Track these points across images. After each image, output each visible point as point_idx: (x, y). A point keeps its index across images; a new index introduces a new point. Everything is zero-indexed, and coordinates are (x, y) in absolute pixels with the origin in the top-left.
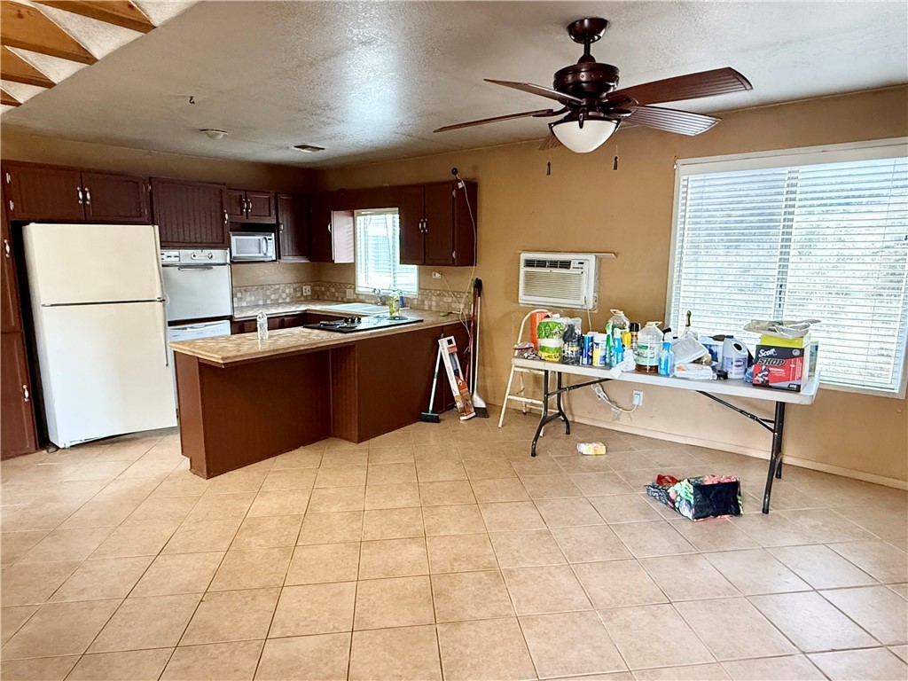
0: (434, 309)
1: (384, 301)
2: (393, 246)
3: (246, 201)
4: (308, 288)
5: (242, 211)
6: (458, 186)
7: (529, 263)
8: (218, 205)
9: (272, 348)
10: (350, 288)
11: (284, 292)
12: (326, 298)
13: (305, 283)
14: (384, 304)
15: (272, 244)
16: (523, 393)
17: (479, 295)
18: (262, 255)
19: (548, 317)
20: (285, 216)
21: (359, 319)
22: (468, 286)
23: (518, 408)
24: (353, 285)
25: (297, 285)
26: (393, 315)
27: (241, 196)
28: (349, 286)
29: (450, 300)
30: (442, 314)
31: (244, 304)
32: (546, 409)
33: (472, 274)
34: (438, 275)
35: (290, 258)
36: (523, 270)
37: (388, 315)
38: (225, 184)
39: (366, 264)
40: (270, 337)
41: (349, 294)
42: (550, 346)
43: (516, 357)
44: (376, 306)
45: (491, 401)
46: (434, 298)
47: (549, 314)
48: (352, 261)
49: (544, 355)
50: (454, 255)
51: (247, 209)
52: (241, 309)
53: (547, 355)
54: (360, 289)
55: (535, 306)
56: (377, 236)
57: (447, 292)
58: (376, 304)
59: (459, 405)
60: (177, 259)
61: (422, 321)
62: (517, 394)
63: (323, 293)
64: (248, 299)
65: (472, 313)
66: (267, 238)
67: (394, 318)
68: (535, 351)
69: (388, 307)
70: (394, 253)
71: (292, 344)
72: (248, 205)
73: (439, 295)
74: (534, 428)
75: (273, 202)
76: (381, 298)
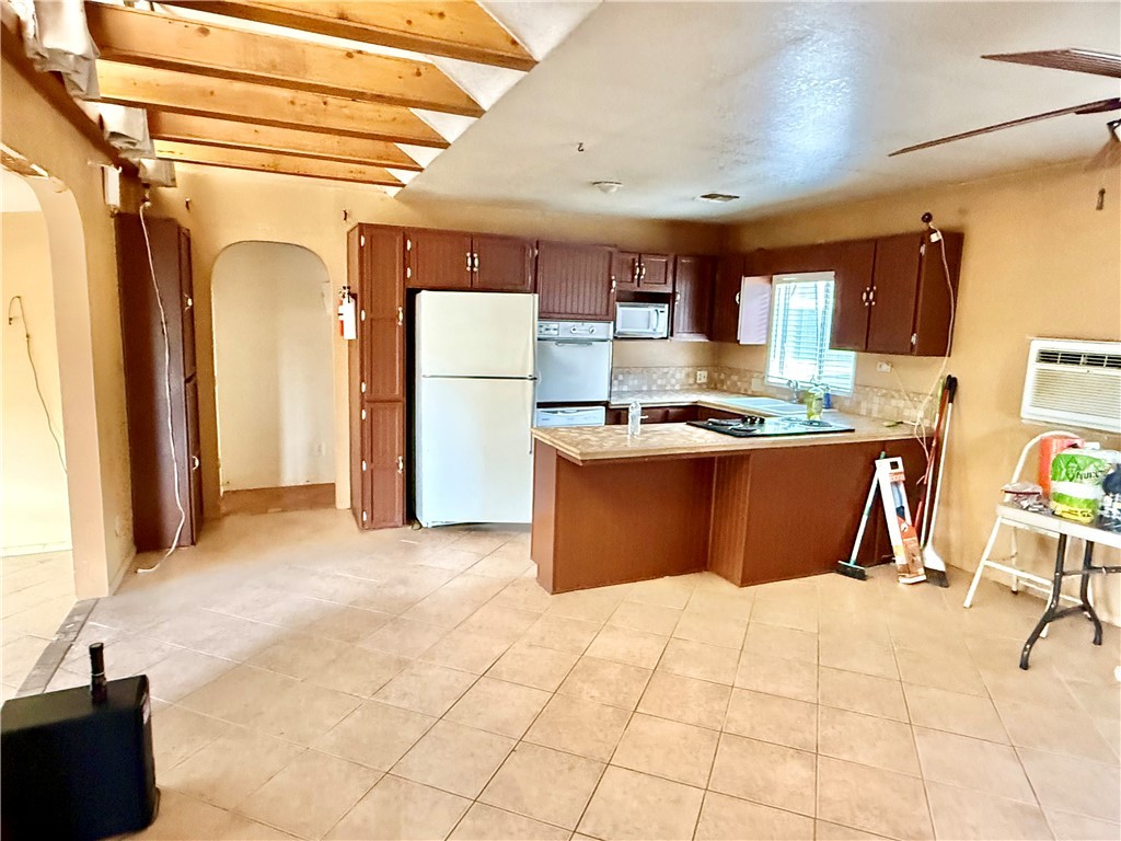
0: (875, 415)
1: (802, 397)
2: (823, 325)
3: (639, 266)
4: (705, 373)
5: (633, 278)
6: (930, 240)
7: (1047, 357)
8: (606, 270)
9: (642, 447)
10: (757, 377)
11: (673, 376)
12: (725, 388)
13: (700, 367)
14: (801, 402)
15: (664, 317)
16: (1014, 560)
17: (951, 401)
18: (650, 330)
19: (1075, 446)
20: (684, 283)
21: (762, 421)
22: (935, 387)
23: (1004, 581)
24: (763, 374)
25: (691, 369)
26: (812, 418)
27: (634, 260)
28: (756, 375)
29: (901, 404)
30: (886, 424)
31: (625, 388)
32: (1056, 595)
33: (940, 368)
34: (886, 367)
35: (685, 335)
36: (1034, 367)
37: (804, 418)
38: (616, 246)
39: (783, 348)
40: (643, 432)
41: (755, 386)
42: (1074, 495)
43: (1005, 504)
44: (788, 404)
45: (956, 562)
46: (876, 399)
47: (1078, 442)
48: (763, 342)
49: (1059, 508)
50: (914, 339)
51: (639, 275)
52: (620, 394)
53: (1067, 508)
54: (771, 380)
55: (1049, 426)
56: (802, 311)
57: (898, 391)
58: (790, 401)
59: (900, 558)
60: (556, 332)
61: (853, 431)
62: (1003, 560)
63: (722, 382)
64: (631, 383)
65: (935, 426)
66: (659, 310)
67: (811, 423)
68: (1044, 500)
69: (805, 406)
70: (823, 334)
71: (666, 445)
72: (641, 270)
73: (884, 396)
74: (1031, 620)
75: (671, 267)
76: (798, 393)
